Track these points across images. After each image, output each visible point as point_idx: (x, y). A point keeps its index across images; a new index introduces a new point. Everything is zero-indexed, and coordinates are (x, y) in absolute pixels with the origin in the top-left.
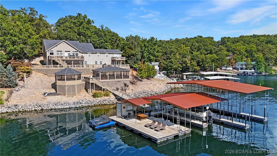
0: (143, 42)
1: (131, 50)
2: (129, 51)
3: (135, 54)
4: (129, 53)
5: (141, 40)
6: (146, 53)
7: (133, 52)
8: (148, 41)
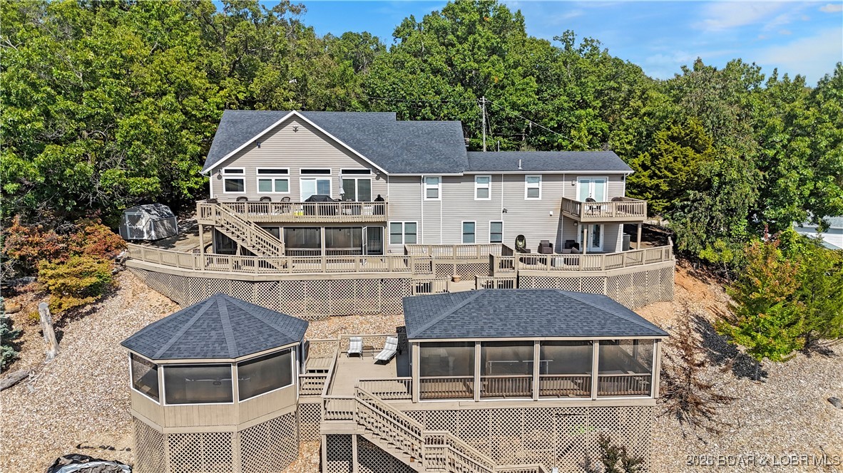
0: (779, 102)
1: (690, 152)
2: (675, 159)
3: (720, 175)
4: (680, 170)
5: (763, 86)
6: (795, 168)
7: (707, 166)
8: (816, 91)
